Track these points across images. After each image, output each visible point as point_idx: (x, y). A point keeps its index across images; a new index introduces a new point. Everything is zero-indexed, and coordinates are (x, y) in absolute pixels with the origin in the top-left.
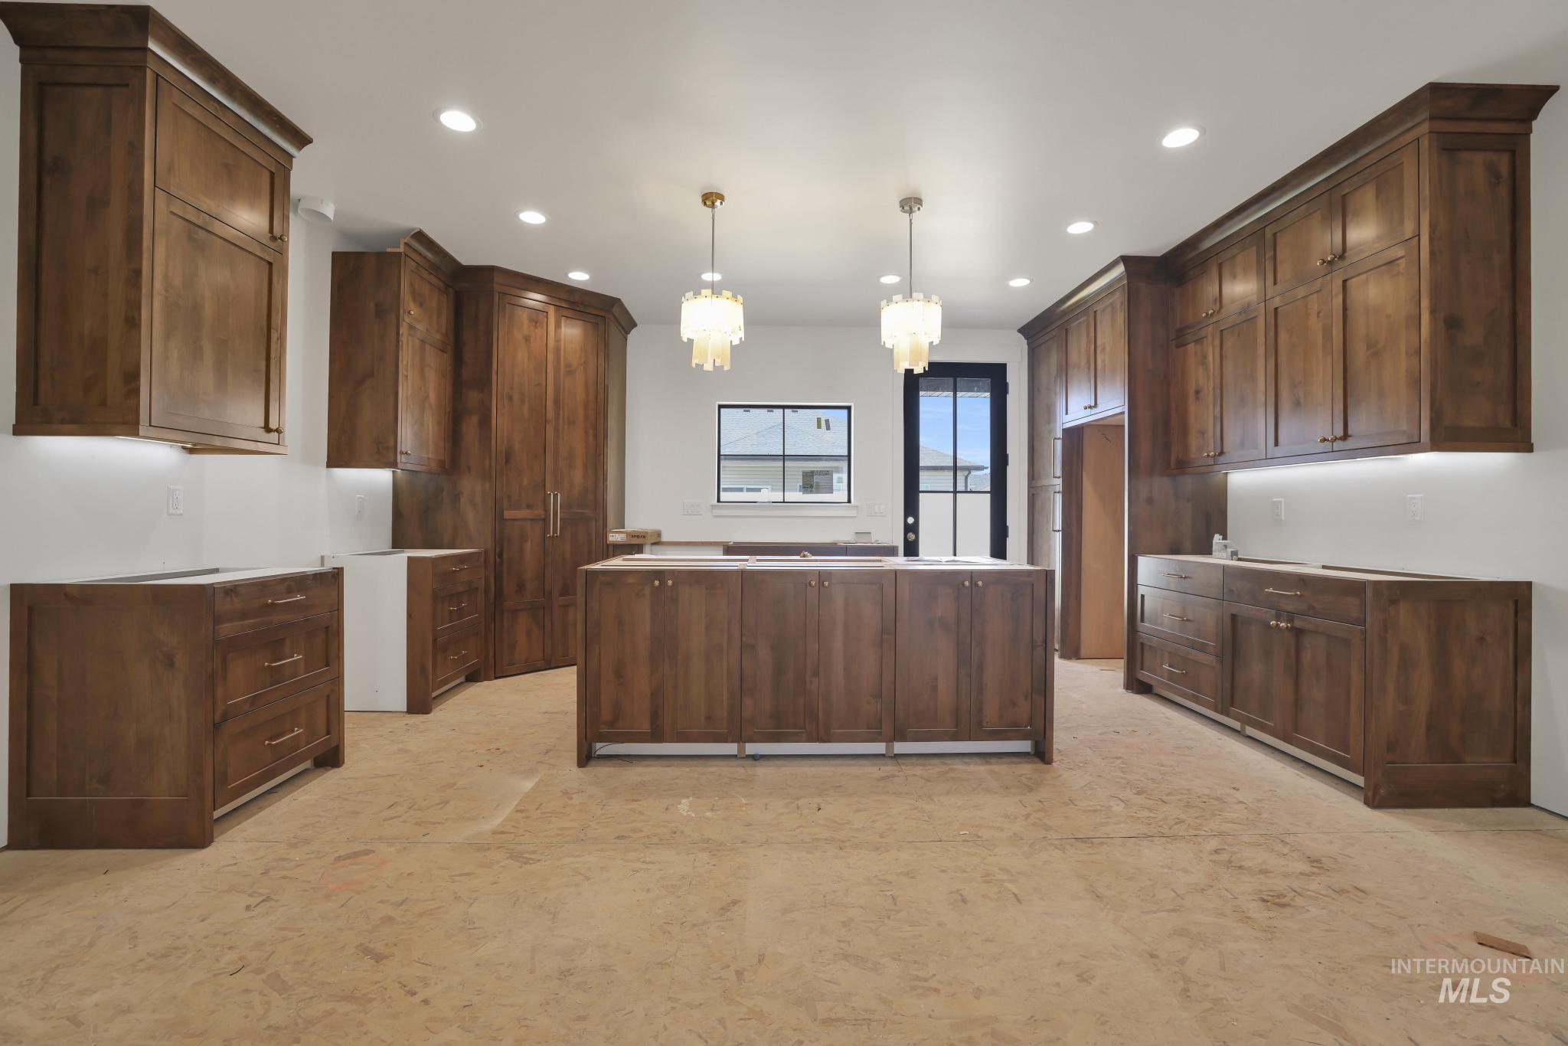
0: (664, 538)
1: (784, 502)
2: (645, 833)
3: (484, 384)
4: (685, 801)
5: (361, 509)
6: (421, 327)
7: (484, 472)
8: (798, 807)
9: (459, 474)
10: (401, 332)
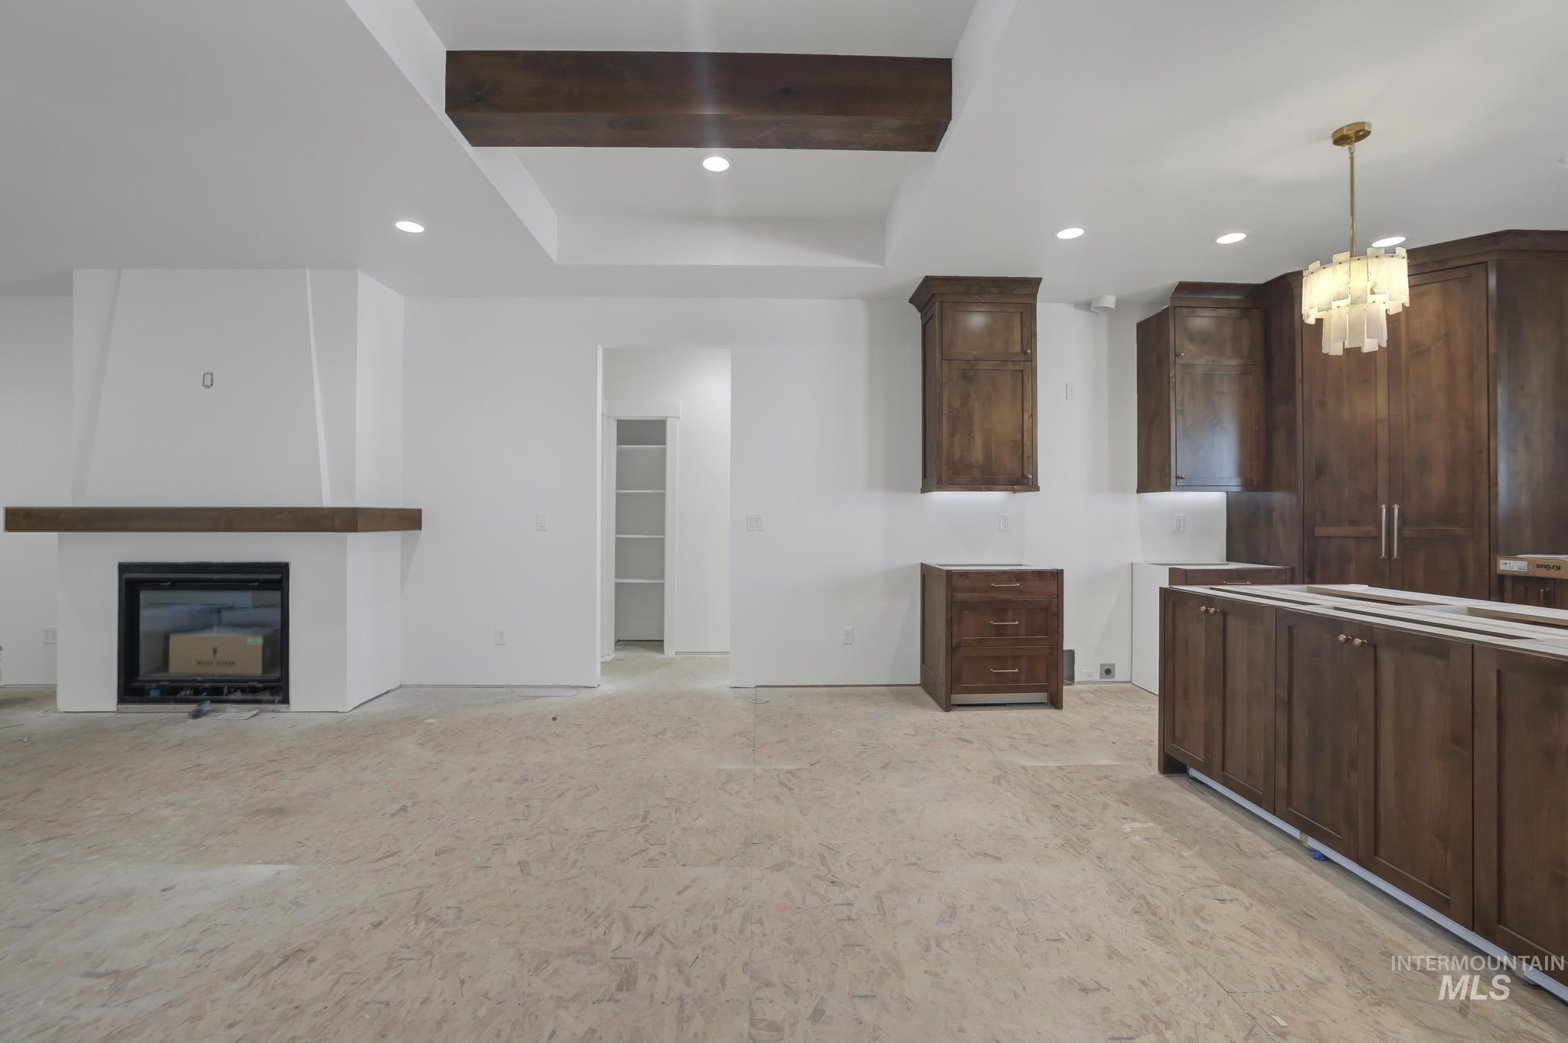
2: (1071, 814)
3: (1289, 396)
4: (1151, 824)
5: (1182, 526)
6: (1203, 361)
7: (1290, 487)
8: (1209, 886)
9: (1271, 490)
10: (1171, 375)
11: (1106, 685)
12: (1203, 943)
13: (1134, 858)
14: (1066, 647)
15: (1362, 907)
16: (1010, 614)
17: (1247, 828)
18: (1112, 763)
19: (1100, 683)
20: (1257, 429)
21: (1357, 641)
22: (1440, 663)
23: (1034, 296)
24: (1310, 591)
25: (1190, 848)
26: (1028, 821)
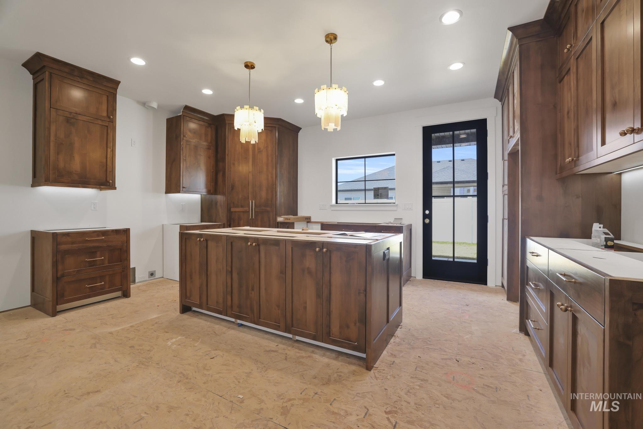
0: (312, 220)
1: (365, 203)
2: (141, 348)
3: (224, 160)
4: (180, 337)
5: (183, 208)
6: (194, 141)
7: (223, 194)
8: (207, 354)
9: (217, 195)
10: (181, 144)
11: (152, 281)
12: (209, 380)
13: (174, 356)
14: (132, 266)
15: (256, 338)
16: (98, 254)
17: (217, 324)
18: (158, 316)
19: (149, 280)
20: (213, 171)
21: (254, 244)
22: (277, 248)
23: (116, 89)
24: (233, 230)
25: (197, 341)
26: (116, 361)
